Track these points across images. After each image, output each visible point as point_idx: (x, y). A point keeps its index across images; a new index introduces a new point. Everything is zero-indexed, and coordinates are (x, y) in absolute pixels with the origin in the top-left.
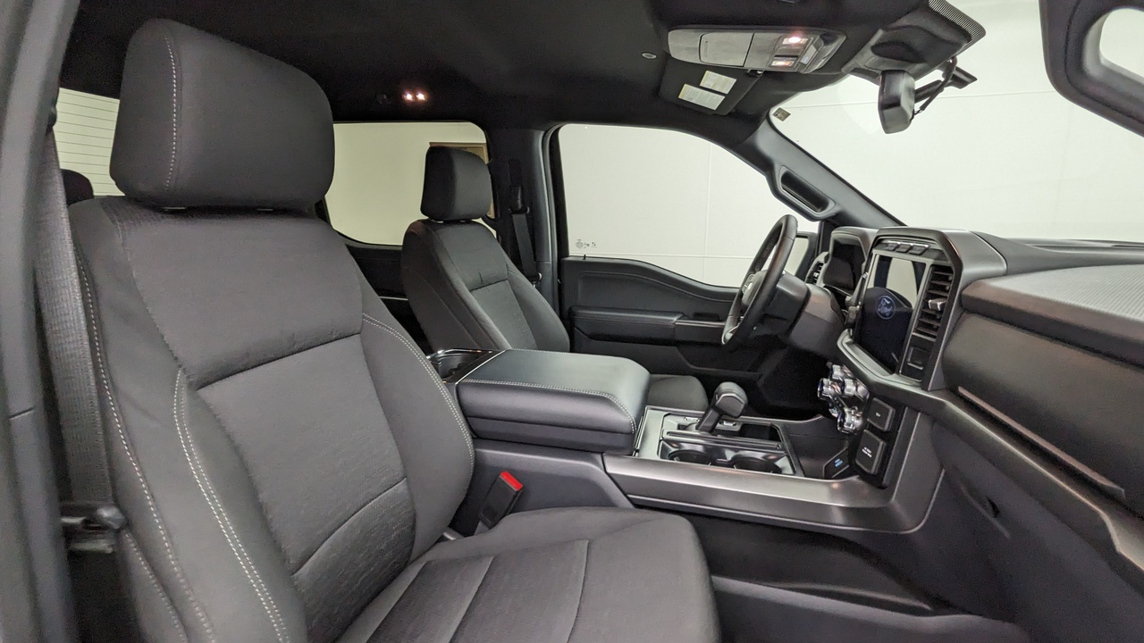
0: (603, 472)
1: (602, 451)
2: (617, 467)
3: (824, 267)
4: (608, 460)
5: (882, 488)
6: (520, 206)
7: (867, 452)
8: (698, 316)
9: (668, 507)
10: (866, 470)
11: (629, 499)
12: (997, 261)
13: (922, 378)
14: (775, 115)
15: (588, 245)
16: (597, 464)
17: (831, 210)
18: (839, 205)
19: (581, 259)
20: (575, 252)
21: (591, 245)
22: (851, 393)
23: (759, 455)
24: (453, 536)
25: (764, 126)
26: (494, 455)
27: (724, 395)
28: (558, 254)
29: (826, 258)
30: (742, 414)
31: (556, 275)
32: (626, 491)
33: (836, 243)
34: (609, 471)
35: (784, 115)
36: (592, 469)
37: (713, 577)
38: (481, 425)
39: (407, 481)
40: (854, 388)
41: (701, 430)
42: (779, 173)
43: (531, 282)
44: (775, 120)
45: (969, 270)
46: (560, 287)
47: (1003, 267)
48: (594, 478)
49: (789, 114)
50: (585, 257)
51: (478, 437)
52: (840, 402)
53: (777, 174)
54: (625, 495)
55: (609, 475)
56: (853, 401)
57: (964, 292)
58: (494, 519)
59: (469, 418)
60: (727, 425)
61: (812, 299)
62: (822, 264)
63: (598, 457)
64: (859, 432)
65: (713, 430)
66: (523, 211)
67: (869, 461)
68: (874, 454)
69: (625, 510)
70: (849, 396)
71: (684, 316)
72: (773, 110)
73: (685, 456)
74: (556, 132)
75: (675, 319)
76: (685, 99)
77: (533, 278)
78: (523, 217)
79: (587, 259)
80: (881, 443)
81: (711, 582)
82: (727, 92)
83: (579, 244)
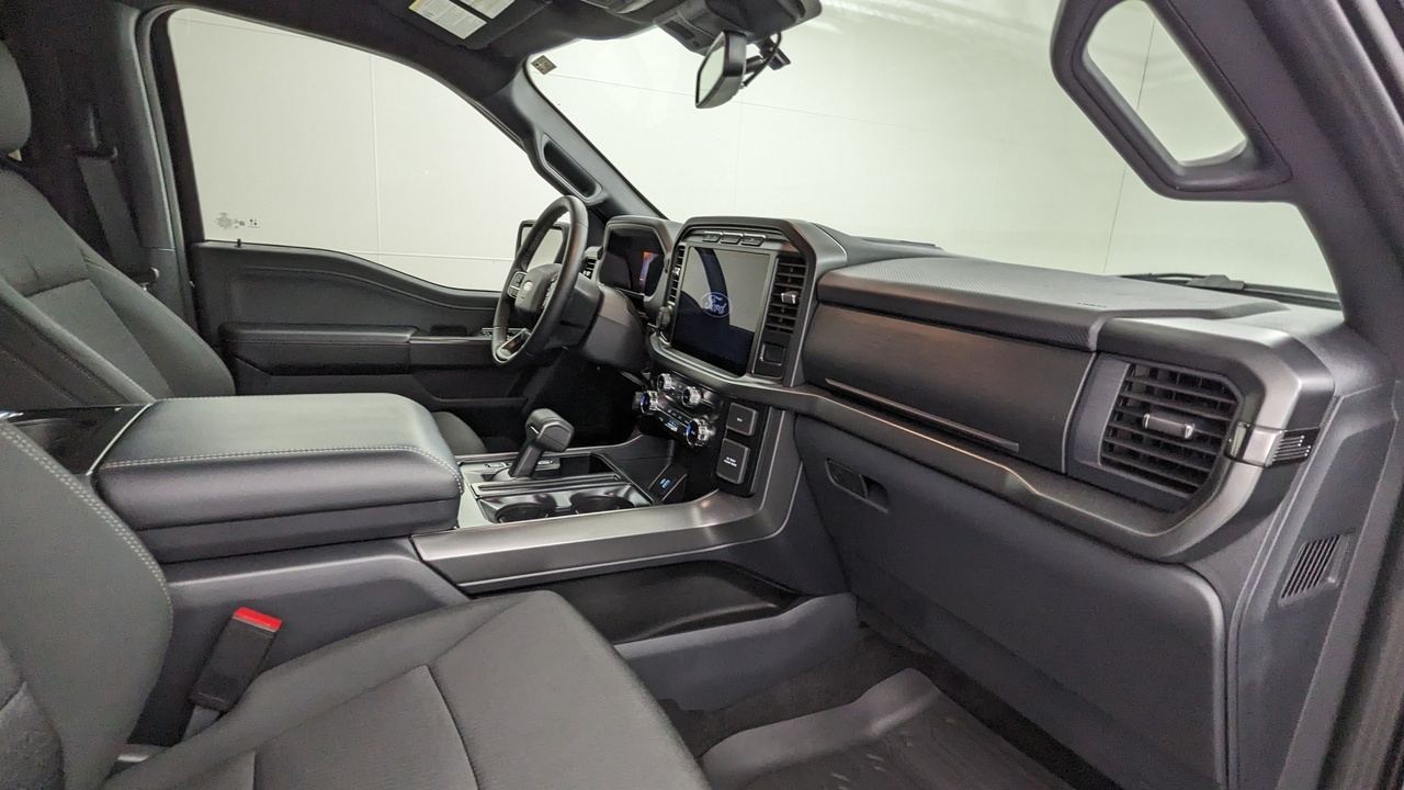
0: (418, 562)
1: (408, 532)
2: (437, 550)
3: (598, 264)
4: (419, 543)
5: (750, 496)
6: (95, 143)
7: (730, 461)
8: (438, 330)
9: (518, 585)
10: (733, 481)
11: (460, 589)
12: (839, 252)
13: (780, 374)
14: (535, 64)
15: (242, 223)
16: (405, 552)
17: (597, 197)
18: (606, 190)
19: (232, 246)
20: (215, 233)
21: (248, 223)
22: (697, 402)
23: (601, 492)
24: (140, 753)
25: (519, 77)
26: (204, 587)
27: (546, 426)
28: (185, 236)
29: (600, 254)
30: (568, 447)
31: (185, 274)
32: (454, 579)
33: (613, 235)
34: (425, 558)
35: (547, 67)
36: (401, 562)
37: (616, 647)
38: (168, 539)
39: (29, 686)
40: (699, 396)
41: (519, 476)
42: (541, 142)
43: (138, 282)
44: (533, 71)
45: (822, 261)
46: (196, 293)
47: (843, 258)
48: (408, 575)
49: (554, 67)
50: (239, 243)
51: (173, 563)
52: (679, 414)
53: (538, 143)
54: (455, 585)
55: (427, 564)
56: (700, 410)
57: (822, 282)
58: (231, 696)
59: (149, 533)
60: (545, 464)
61: (606, 300)
62: (594, 261)
63: (406, 543)
64: (715, 442)
65: (533, 474)
66: (102, 153)
67: (733, 471)
68: (739, 463)
69: (461, 606)
70: (693, 405)
71: (419, 331)
72: (534, 58)
73: (510, 514)
74: (165, 17)
75: (408, 336)
76: (418, 12)
77: (140, 274)
78: (105, 163)
79: (244, 247)
80: (747, 449)
81: (617, 654)
82: (492, 15)
83: (224, 221)
